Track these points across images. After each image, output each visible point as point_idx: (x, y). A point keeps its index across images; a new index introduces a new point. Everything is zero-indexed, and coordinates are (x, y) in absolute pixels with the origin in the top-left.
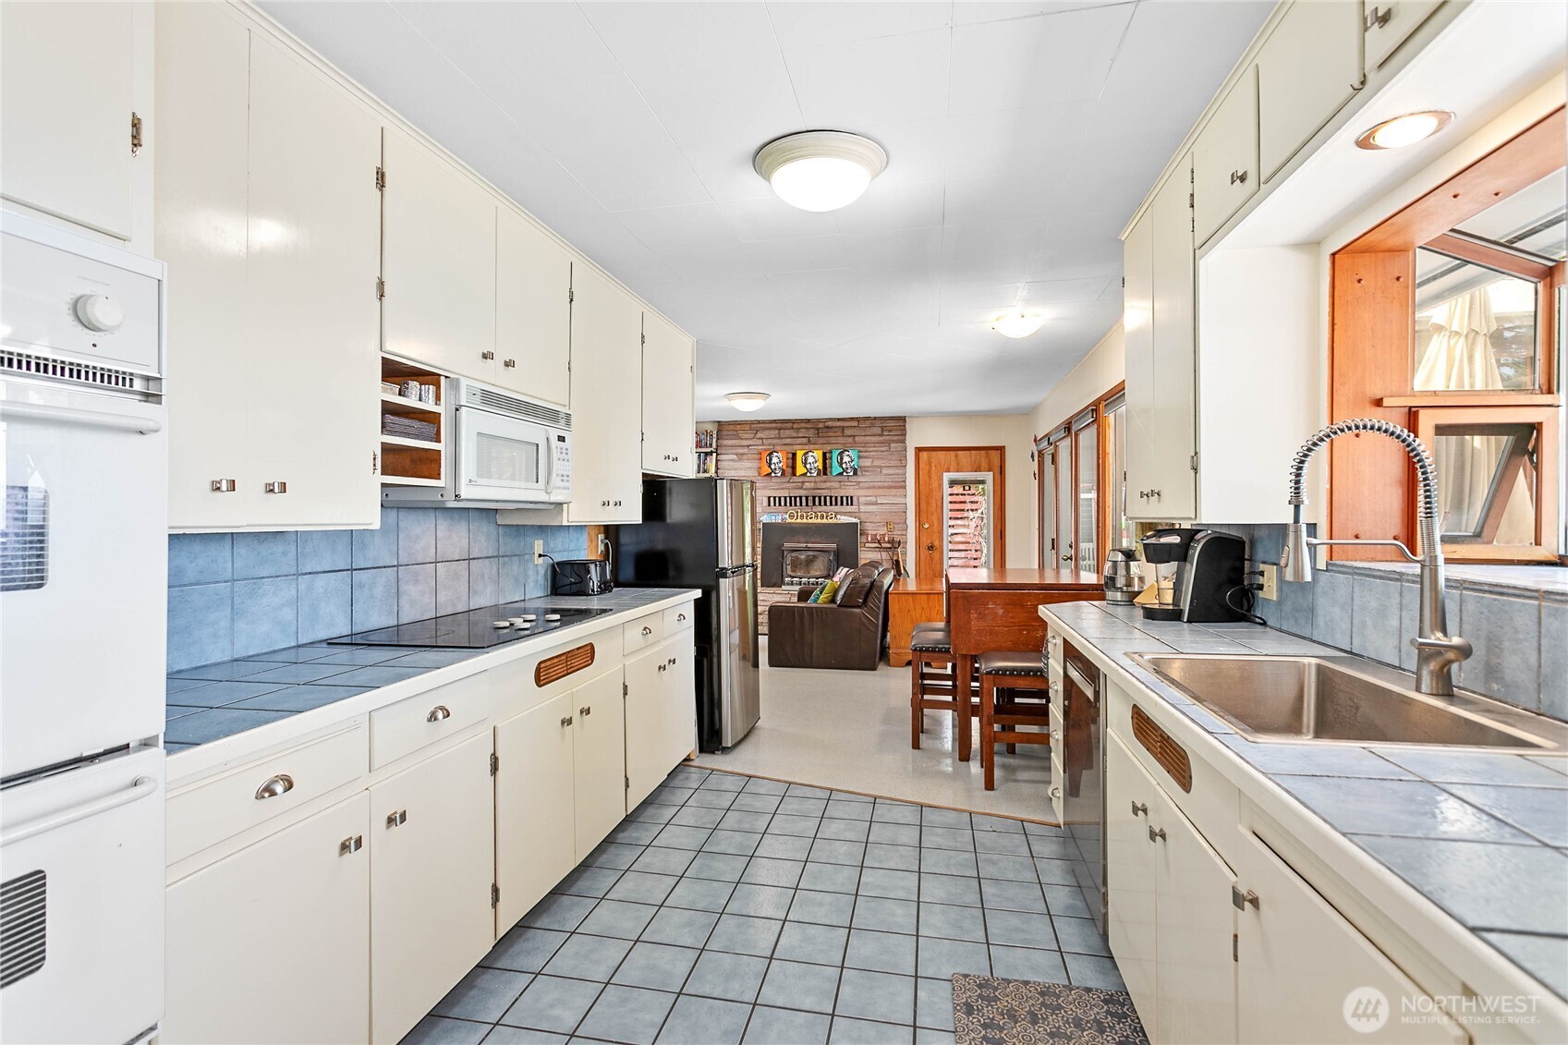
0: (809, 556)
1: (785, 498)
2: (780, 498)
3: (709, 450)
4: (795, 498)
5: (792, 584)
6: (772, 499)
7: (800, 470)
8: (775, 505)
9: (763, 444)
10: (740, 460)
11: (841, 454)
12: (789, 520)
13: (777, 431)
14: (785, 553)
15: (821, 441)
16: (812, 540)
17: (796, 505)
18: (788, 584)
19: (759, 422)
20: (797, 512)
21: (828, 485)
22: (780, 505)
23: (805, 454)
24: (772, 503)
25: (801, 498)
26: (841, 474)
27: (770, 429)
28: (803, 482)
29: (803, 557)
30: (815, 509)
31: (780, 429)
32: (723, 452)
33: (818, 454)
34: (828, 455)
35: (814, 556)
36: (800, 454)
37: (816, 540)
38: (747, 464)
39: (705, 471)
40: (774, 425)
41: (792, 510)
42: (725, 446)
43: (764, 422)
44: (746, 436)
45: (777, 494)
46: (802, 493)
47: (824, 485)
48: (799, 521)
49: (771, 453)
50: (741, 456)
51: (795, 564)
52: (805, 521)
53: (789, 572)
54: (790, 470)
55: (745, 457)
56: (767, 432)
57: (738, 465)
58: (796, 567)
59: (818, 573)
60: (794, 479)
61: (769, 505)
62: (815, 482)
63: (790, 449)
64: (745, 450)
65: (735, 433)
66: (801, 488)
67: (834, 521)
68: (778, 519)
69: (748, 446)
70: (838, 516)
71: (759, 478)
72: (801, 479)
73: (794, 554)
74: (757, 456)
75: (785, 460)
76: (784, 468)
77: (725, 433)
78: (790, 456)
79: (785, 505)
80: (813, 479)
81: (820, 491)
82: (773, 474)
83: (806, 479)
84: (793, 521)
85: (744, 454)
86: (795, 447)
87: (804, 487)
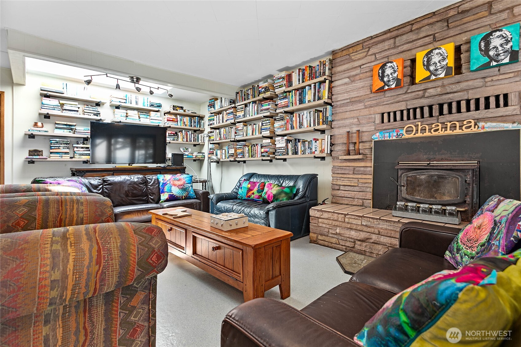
0: (432, 176)
1: (402, 111)
2: (395, 113)
3: (322, 79)
4: (415, 109)
5: (405, 209)
6: (386, 116)
7: (421, 73)
8: (389, 121)
9: (376, 59)
10: (353, 81)
11: (487, 39)
12: (406, 136)
13: (392, 41)
14: (400, 172)
15: (452, 32)
16: (438, 157)
17: (415, 118)
18: (401, 209)
19: (372, 38)
20: (417, 126)
21: (463, 85)
22: (395, 120)
23: (427, 55)
24: (386, 119)
25: (422, 108)
26: (486, 66)
27: (384, 41)
28: (425, 90)
29: (423, 177)
30: (442, 119)
31: (395, 38)
32: (336, 78)
33: (448, 49)
34: (463, 48)
35: (439, 177)
36: (420, 56)
37: (443, 156)
38: (359, 84)
39: (319, 99)
40: (388, 35)
41: (410, 124)
42: (340, 72)
43: (377, 36)
44: (358, 56)
45: (392, 109)
46: (425, 102)
47: (455, 88)
48: (419, 135)
49: (385, 65)
50: (352, 79)
51: (413, 185)
52: (427, 134)
53: (404, 194)
54: (408, 79)
55: (357, 77)
56: (380, 46)
57: (350, 87)
58: (414, 189)
59: (446, 198)
60: (414, 88)
61: (383, 122)
62: (443, 86)
63: (409, 55)
64: (358, 71)
65: (348, 57)
66: (423, 97)
67: (474, 130)
68: (393, 136)
69: (360, 66)
70: (481, 124)
71: (372, 95)
72: (423, 87)
73: (410, 174)
74: (369, 74)
75: (400, 68)
76: (399, 77)
77: (338, 60)
78: (408, 63)
79: (402, 119)
80: (439, 83)
81: (450, 96)
82: (386, 88)
83: (430, 85)
84: (412, 136)
85: (356, 75)
86: (413, 52)
87: (427, 94)
